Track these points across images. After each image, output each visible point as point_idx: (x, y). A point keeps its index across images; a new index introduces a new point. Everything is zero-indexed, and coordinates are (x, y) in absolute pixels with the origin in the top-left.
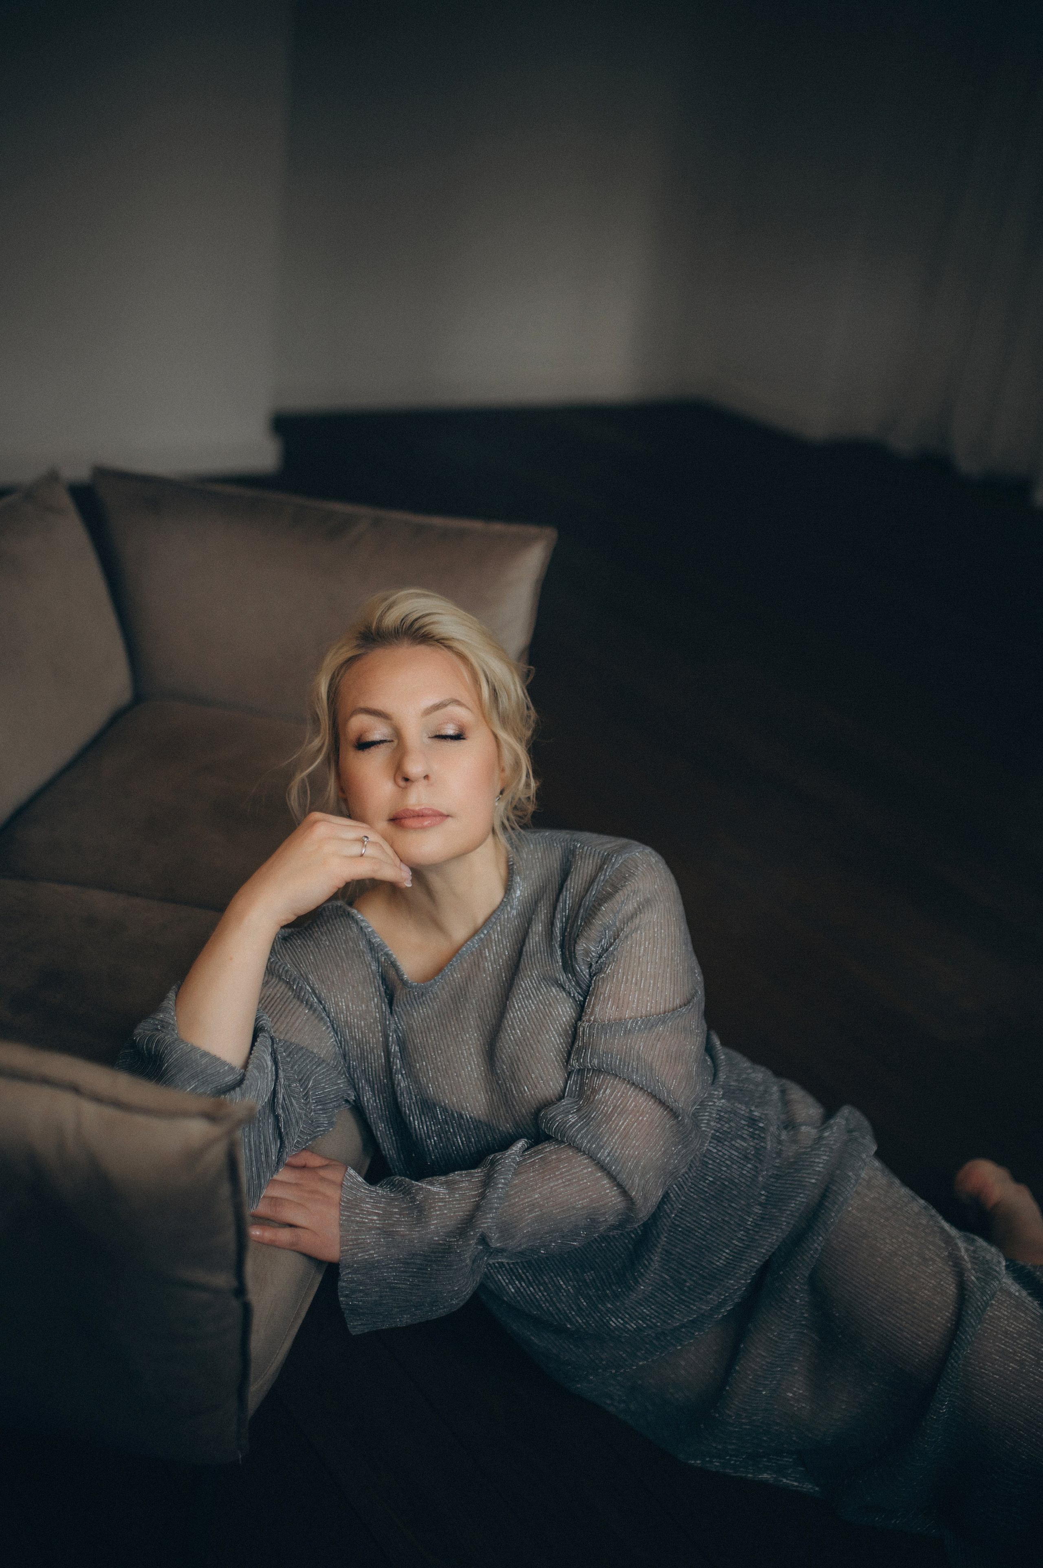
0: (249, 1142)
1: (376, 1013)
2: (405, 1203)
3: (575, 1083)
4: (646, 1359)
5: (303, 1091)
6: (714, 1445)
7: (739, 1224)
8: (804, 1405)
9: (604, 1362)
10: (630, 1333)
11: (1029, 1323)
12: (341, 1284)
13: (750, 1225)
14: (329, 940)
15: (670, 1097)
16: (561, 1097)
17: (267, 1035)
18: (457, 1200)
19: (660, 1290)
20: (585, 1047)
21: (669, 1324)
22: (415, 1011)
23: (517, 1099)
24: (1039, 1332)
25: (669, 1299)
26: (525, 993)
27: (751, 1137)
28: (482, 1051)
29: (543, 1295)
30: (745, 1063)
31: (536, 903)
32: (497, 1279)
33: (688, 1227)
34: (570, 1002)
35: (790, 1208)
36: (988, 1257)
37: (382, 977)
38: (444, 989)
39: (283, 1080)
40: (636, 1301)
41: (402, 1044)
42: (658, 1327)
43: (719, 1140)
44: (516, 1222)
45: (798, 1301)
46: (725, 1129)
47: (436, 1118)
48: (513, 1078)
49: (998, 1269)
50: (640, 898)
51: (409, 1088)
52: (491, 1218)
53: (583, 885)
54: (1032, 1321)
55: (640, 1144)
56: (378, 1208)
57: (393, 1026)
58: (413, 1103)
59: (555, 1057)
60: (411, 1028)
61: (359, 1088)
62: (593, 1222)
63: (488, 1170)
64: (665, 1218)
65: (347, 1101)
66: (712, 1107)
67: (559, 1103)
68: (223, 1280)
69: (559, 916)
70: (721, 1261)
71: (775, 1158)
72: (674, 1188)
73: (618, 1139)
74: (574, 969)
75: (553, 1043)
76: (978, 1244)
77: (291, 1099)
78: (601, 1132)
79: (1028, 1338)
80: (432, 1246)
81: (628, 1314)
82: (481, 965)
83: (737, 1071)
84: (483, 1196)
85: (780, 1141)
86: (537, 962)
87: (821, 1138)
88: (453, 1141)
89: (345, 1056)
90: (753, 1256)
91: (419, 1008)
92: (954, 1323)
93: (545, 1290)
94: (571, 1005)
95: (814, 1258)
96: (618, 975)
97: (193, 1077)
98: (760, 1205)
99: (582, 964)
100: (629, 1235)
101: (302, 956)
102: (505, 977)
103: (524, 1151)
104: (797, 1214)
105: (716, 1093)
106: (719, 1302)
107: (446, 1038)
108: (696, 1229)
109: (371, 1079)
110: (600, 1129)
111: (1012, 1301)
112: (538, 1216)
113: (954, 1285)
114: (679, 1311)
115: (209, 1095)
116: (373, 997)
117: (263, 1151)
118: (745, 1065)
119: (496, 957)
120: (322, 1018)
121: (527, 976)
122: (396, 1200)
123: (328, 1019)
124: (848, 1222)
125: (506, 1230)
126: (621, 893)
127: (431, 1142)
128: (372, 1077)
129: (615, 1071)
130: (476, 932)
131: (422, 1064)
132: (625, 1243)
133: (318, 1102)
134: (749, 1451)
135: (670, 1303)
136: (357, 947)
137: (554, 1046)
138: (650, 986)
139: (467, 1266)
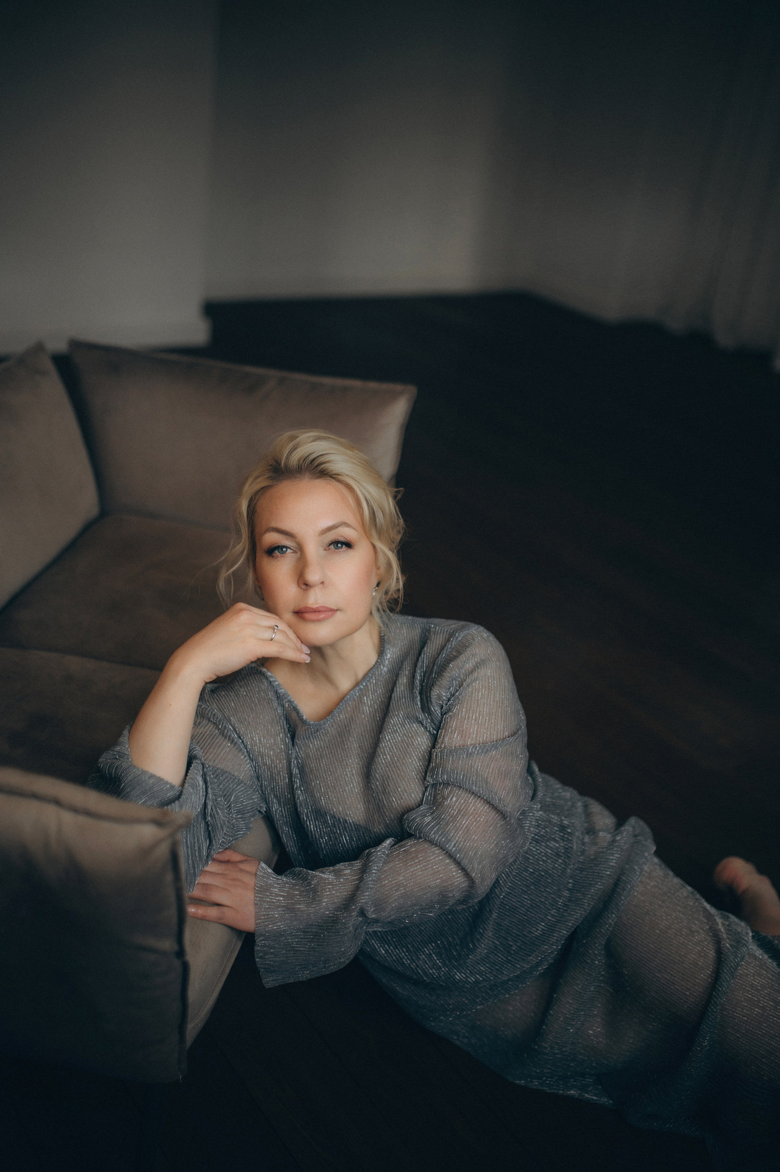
0: (187, 841)
1: (281, 745)
2: (303, 887)
3: (430, 794)
4: (482, 1004)
5: (227, 804)
6: (534, 1070)
7: (552, 905)
8: (601, 1040)
9: (451, 1007)
10: (470, 985)
11: (770, 979)
12: (257, 948)
13: (560, 905)
14: (246, 691)
15: (501, 803)
16: (420, 804)
17: (199, 762)
18: (342, 883)
19: (493, 953)
20: (437, 766)
21: (499, 978)
22: (311, 743)
23: (387, 807)
24: (777, 985)
25: (500, 959)
26: (393, 728)
27: (561, 839)
28: (362, 773)
29: (406, 955)
30: (557, 785)
31: (402, 663)
32: (371, 943)
33: (514, 905)
34: (427, 735)
35: (591, 893)
36: (739, 930)
37: (286, 719)
38: (333, 726)
39: (211, 795)
40: (475, 961)
41: (302, 770)
42: (491, 980)
43: (537, 841)
44: (386, 898)
45: (597, 962)
46: (542, 833)
47: (327, 822)
48: (384, 792)
49: (746, 939)
50: (477, 659)
51: (307, 800)
52: (367, 895)
53: (436, 651)
54: (771, 977)
55: (478, 838)
56: (283, 891)
57: (294, 756)
58: (310, 812)
59: (416, 776)
60: (308, 756)
61: (269, 801)
62: (443, 896)
63: (365, 861)
64: (496, 899)
65: (260, 812)
66: (532, 817)
67: (418, 809)
68: (168, 945)
69: (419, 672)
70: (539, 932)
71: (580, 856)
72: (503, 877)
73: (461, 834)
74: (429, 709)
75: (414, 765)
76: (731, 920)
77: (217, 810)
78: (449, 829)
79: (769, 990)
80: (324, 918)
81: (469, 970)
82: (361, 709)
83: (551, 791)
84: (361, 879)
85: (584, 842)
86: (402, 705)
87: (614, 841)
88: (340, 840)
89: (258, 778)
90: (562, 928)
91: (314, 740)
92: (713, 978)
93: (407, 951)
94: (428, 738)
95: (609, 930)
96: (462, 713)
97: (144, 793)
98: (568, 890)
99: (435, 705)
100: (469, 910)
101: (225, 703)
102: (379, 717)
103: (392, 846)
104: (596, 898)
105: (535, 806)
106: (537, 962)
107: (334, 763)
108: (520, 907)
109: (278, 795)
110: (448, 827)
111: (757, 962)
112: (402, 893)
113: (714, 951)
114: (507, 968)
115: (156, 806)
116: (279, 734)
117: (197, 848)
118: (557, 786)
119: (372, 702)
120: (241, 750)
121: (395, 715)
122: (296, 885)
123: (246, 750)
124: (634, 903)
125: (379, 905)
126: (463, 655)
127: (323, 841)
128: (279, 793)
129: (460, 784)
130: (357, 684)
131: (317, 783)
132: (465, 915)
133: (239, 812)
134: (560, 1074)
135: (500, 962)
136: (267, 696)
137: (415, 767)
138: (485, 722)
139: (350, 932)
